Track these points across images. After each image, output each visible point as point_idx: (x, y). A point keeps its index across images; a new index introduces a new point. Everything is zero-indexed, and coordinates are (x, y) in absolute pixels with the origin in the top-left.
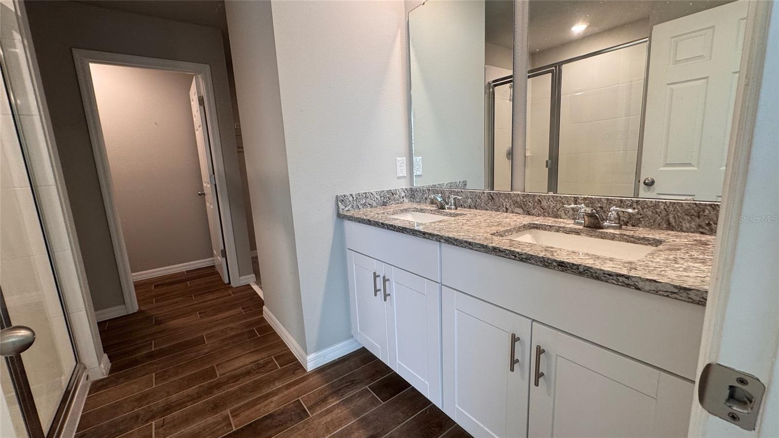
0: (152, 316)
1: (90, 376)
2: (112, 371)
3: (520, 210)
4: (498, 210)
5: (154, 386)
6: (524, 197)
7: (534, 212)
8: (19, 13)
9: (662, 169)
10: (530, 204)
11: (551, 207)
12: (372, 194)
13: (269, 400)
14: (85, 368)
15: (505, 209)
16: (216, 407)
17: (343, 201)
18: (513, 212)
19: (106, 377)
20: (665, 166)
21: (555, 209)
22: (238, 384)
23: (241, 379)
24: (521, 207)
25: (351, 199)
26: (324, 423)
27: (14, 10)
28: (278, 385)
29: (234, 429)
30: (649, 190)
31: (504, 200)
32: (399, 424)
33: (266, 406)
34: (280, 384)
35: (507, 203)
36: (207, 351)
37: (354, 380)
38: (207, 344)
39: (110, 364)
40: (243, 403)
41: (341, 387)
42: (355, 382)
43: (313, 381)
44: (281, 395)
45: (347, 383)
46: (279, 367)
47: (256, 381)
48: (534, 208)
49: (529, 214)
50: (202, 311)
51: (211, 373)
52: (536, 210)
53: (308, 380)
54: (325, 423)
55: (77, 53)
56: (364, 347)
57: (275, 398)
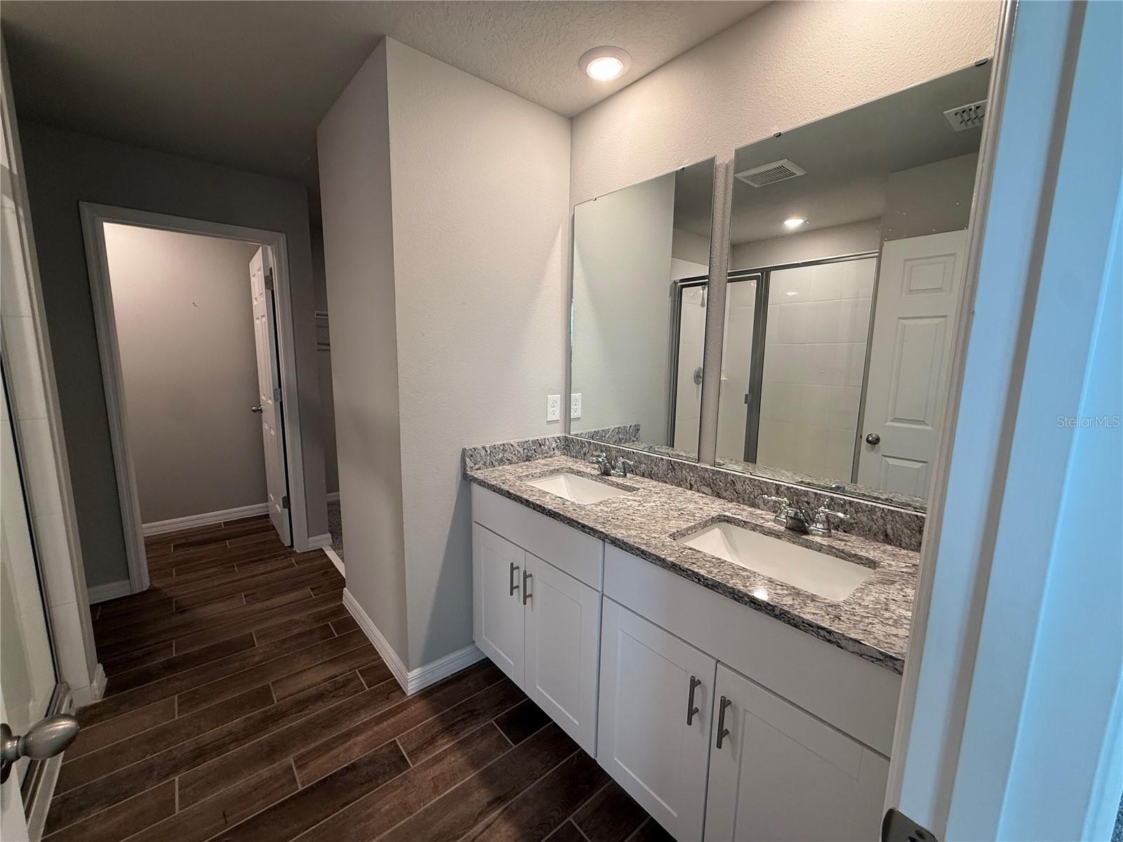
0: (172, 598)
1: (74, 701)
2: (109, 691)
3: (707, 490)
4: (680, 486)
5: (177, 717)
6: (714, 475)
7: (725, 494)
8: (15, 171)
9: (889, 424)
10: (721, 484)
11: (748, 491)
12: (512, 445)
13: (351, 742)
14: (69, 689)
15: (688, 485)
16: (271, 752)
17: (472, 456)
18: (698, 491)
19: (99, 701)
20: (892, 421)
21: (752, 496)
22: (305, 715)
23: (311, 707)
24: (709, 485)
25: (483, 453)
26: (430, 778)
27: (8, 167)
28: (365, 717)
29: (301, 789)
30: (873, 450)
31: (688, 473)
32: (536, 779)
33: (347, 750)
34: (368, 715)
35: (691, 478)
36: (257, 659)
37: (474, 711)
38: (258, 648)
39: (106, 679)
40: (313, 746)
41: (456, 720)
42: (475, 713)
43: (415, 711)
44: (370, 733)
45: (464, 714)
46: (366, 687)
47: (331, 711)
48: (726, 490)
49: (720, 497)
50: (249, 592)
51: (264, 696)
52: (728, 492)
53: (409, 709)
54: (433, 779)
55: (86, 209)
56: (487, 658)
57: (360, 738)
